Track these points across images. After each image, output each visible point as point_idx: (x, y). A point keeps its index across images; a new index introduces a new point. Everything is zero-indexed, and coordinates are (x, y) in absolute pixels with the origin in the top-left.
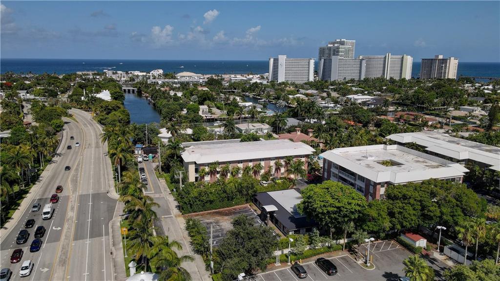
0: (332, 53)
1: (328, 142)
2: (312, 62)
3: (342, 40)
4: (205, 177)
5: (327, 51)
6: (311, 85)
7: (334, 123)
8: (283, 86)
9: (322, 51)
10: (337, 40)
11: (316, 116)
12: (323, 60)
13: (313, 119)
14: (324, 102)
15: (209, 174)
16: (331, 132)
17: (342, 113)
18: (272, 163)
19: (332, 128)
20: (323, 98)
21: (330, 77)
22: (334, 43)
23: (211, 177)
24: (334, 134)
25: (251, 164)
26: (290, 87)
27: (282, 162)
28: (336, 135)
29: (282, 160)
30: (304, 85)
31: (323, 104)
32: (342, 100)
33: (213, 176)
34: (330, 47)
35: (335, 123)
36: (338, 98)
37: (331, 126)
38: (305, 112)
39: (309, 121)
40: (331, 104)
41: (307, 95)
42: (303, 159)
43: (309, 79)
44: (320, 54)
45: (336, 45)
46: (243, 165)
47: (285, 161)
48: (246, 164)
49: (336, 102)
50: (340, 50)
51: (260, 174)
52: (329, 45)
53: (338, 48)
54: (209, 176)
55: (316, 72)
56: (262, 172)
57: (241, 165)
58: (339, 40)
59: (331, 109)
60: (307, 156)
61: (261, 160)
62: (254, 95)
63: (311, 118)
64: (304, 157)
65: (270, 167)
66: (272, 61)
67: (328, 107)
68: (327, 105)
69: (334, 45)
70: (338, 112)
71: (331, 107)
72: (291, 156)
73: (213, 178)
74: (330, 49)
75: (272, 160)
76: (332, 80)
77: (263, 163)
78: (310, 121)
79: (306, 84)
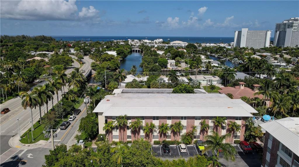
0: (287, 26)
1: (277, 101)
2: (269, 33)
3: (296, 18)
4: (113, 132)
5: (282, 26)
6: (266, 49)
7: (286, 80)
8: (243, 50)
9: (278, 27)
10: (292, 19)
11: (266, 71)
12: (278, 32)
13: (263, 74)
14: (276, 62)
15: (117, 129)
16: (282, 89)
17: (295, 71)
18: (197, 123)
19: (284, 85)
20: (276, 59)
21: (284, 44)
22: (289, 21)
23: (120, 131)
24: (286, 92)
25: (169, 122)
26: (248, 51)
27: (211, 123)
28: (288, 93)
29: (210, 121)
30: (261, 50)
31: (275, 63)
32: (294, 60)
33: (122, 131)
34: (286, 23)
35: (288, 80)
36: (290, 59)
37: (282, 82)
38: (256, 68)
39: (258, 76)
40: (283, 63)
41: (261, 56)
42: (239, 122)
43: (265, 46)
44: (276, 28)
45: (291, 21)
46: (160, 122)
47: (214, 122)
48: (163, 121)
49: (288, 62)
50: (294, 25)
51: (181, 134)
52: (285, 22)
53: (292, 23)
54: (118, 130)
55: (272, 42)
56: (184, 132)
57: (156, 123)
58: (294, 18)
59: (283, 67)
60: (245, 118)
61: (182, 118)
62: (218, 55)
63: (261, 73)
64: (240, 119)
65: (194, 128)
66: (237, 33)
67: (280, 66)
68: (279, 64)
69: (289, 22)
70: (290, 70)
71: (283, 65)
72: (222, 117)
73: (122, 133)
74: (285, 24)
75: (196, 119)
76: (285, 46)
77: (184, 122)
78: (260, 76)
79: (262, 49)
